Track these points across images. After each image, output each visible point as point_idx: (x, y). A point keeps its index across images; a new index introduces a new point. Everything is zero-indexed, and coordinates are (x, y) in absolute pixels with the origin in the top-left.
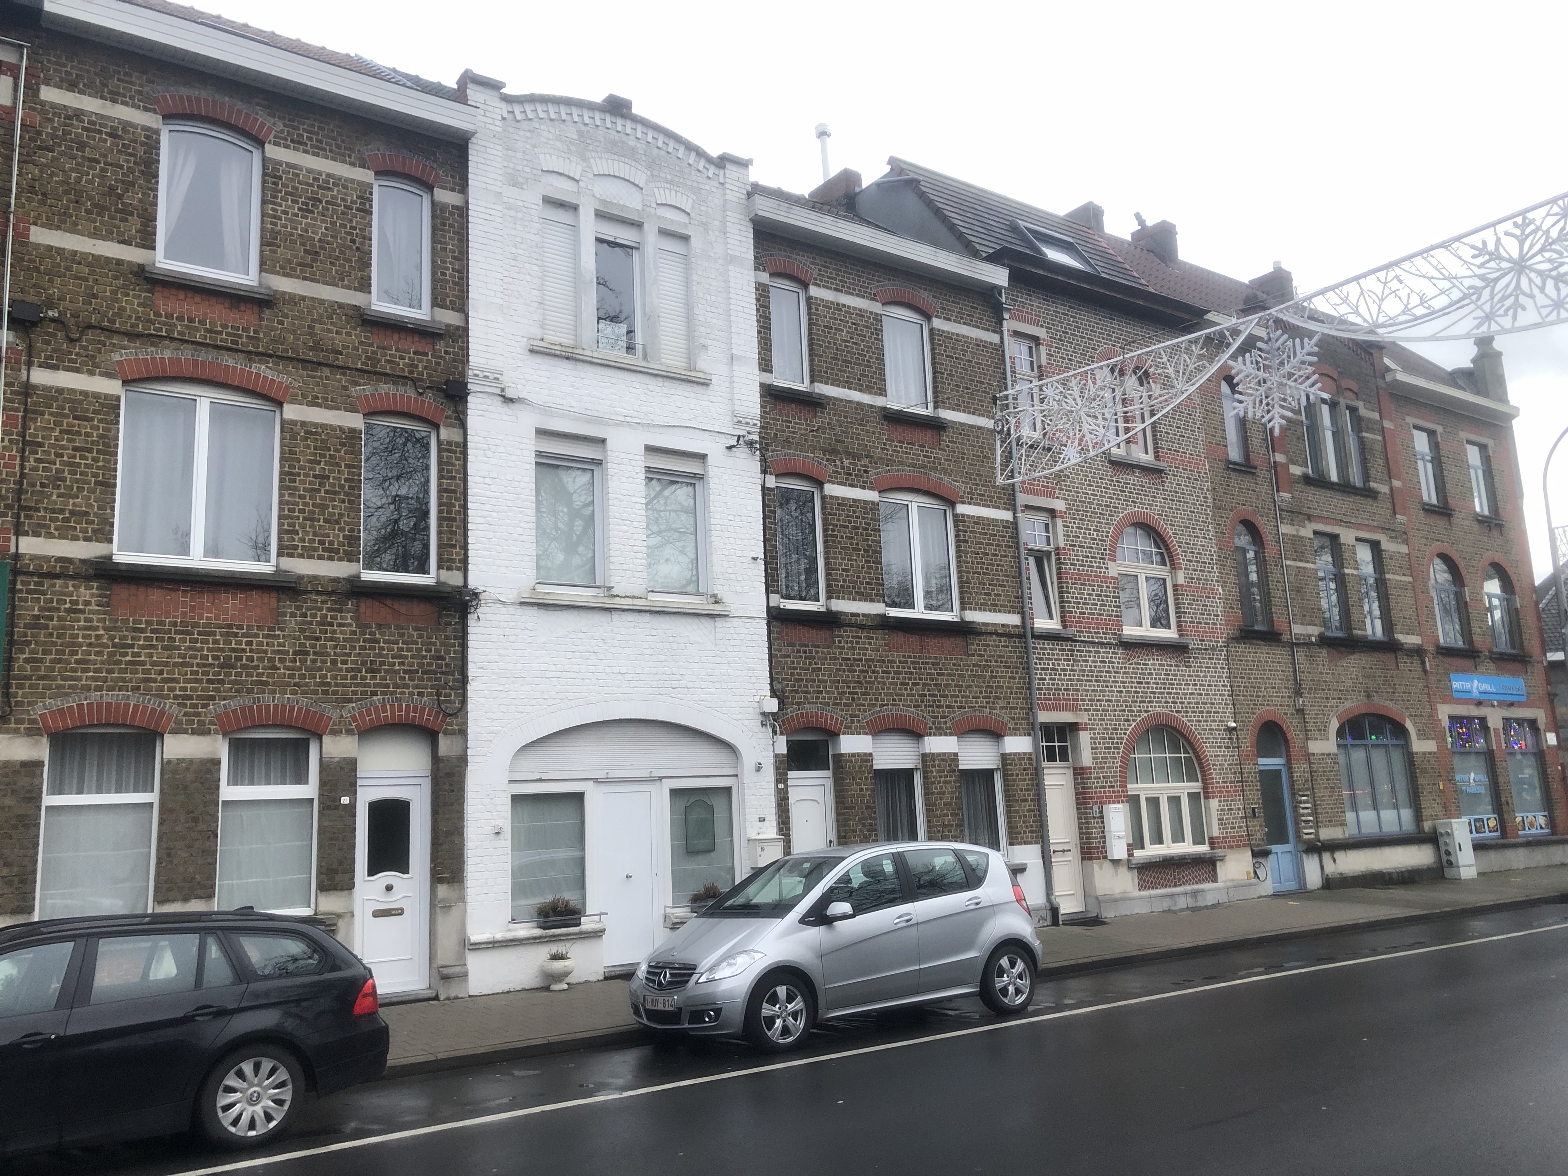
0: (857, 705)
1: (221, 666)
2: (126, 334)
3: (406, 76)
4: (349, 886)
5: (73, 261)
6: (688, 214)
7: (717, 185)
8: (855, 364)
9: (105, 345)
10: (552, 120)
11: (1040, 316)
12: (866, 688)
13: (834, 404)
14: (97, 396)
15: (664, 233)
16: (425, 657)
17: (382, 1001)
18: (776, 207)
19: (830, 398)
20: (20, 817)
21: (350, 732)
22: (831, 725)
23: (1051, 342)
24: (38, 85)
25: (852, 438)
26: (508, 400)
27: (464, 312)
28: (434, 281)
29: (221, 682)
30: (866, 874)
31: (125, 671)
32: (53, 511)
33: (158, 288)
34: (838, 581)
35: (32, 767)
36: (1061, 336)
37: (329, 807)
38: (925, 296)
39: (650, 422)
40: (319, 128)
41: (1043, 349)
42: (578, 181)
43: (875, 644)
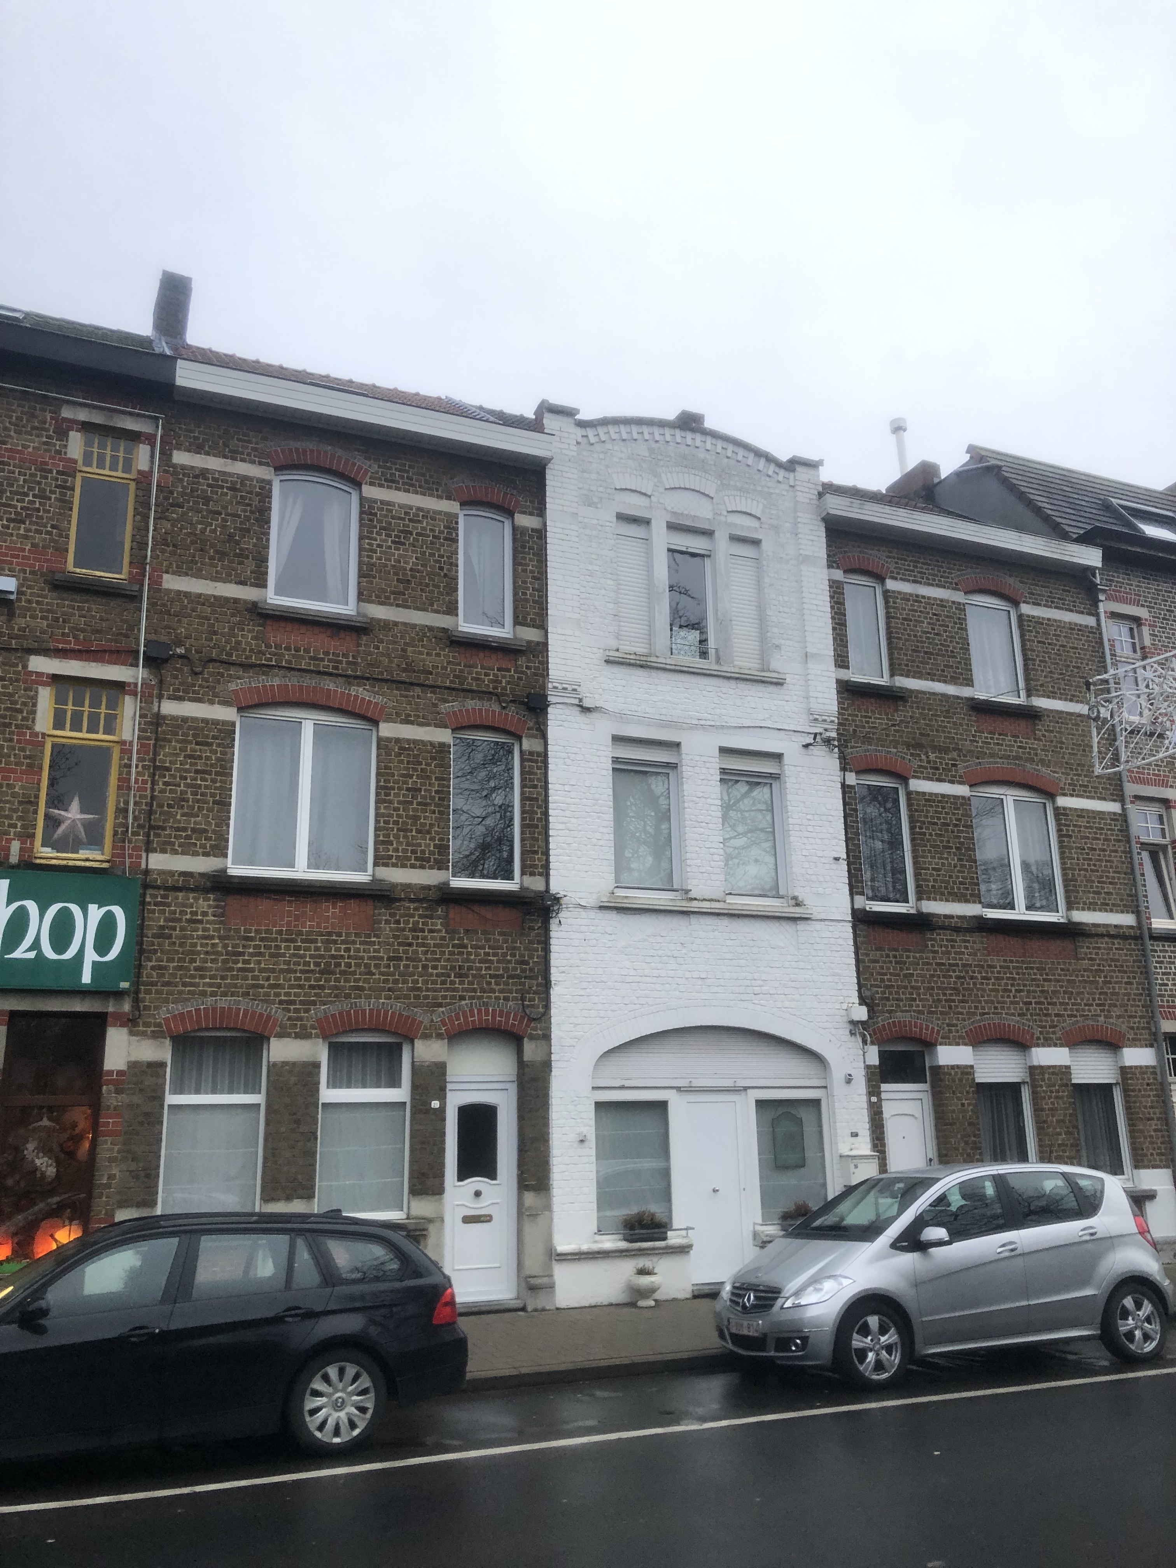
0: (954, 1014)
1: (322, 972)
2: (241, 665)
3: (491, 412)
4: (438, 1190)
5: (198, 603)
6: (759, 519)
7: (787, 487)
8: (937, 655)
9: (223, 676)
10: (624, 440)
11: (1140, 596)
12: (964, 996)
13: (916, 697)
14: (216, 722)
15: (736, 539)
16: (509, 962)
17: (462, 1310)
18: (849, 504)
19: (911, 691)
20: (147, 1115)
21: (439, 1036)
22: (925, 1035)
23: (1154, 621)
24: (171, 450)
25: (937, 731)
26: (586, 710)
27: (544, 629)
28: (516, 601)
29: (321, 987)
30: (964, 1197)
31: (236, 977)
32: (178, 829)
33: (269, 622)
34: (929, 881)
35: (157, 1067)
36: (1165, 615)
37: (420, 1111)
38: (1012, 582)
39: (724, 724)
40: (410, 466)
41: (1146, 630)
42: (650, 497)
43: (972, 948)
